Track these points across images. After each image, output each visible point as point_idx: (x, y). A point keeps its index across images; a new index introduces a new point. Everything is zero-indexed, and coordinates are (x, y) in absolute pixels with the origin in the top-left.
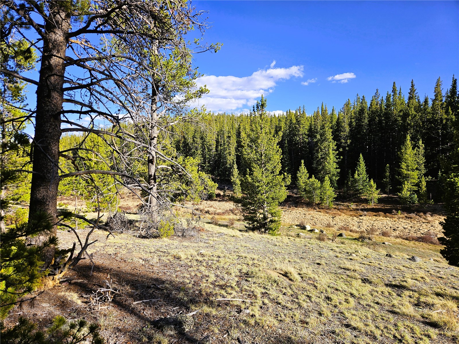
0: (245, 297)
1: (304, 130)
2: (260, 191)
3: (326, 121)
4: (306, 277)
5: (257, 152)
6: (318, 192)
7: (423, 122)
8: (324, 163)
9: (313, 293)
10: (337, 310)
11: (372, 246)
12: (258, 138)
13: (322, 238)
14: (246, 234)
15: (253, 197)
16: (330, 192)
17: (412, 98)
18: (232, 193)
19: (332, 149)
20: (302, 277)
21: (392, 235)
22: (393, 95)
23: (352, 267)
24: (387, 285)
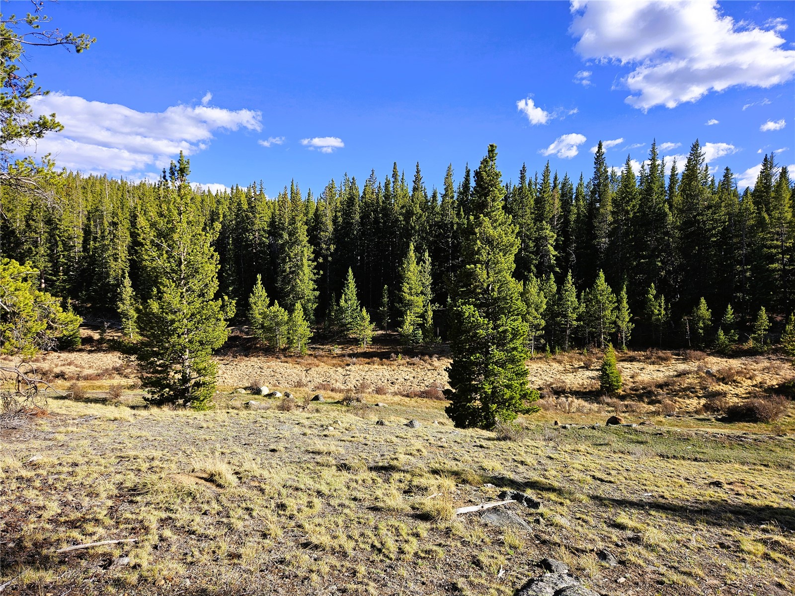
0: (124, 533)
1: (261, 222)
2: (175, 329)
3: (297, 210)
4: (248, 476)
5: (170, 256)
6: (284, 328)
7: (431, 226)
8: (295, 280)
9: (257, 503)
10: (293, 523)
11: (360, 412)
12: (173, 230)
13: (286, 406)
14: (144, 413)
15: (162, 341)
16: (304, 329)
17: (417, 189)
18: (120, 334)
19: (307, 257)
20: (240, 478)
21: (390, 391)
22: (393, 182)
23: (325, 448)
24: (371, 469)
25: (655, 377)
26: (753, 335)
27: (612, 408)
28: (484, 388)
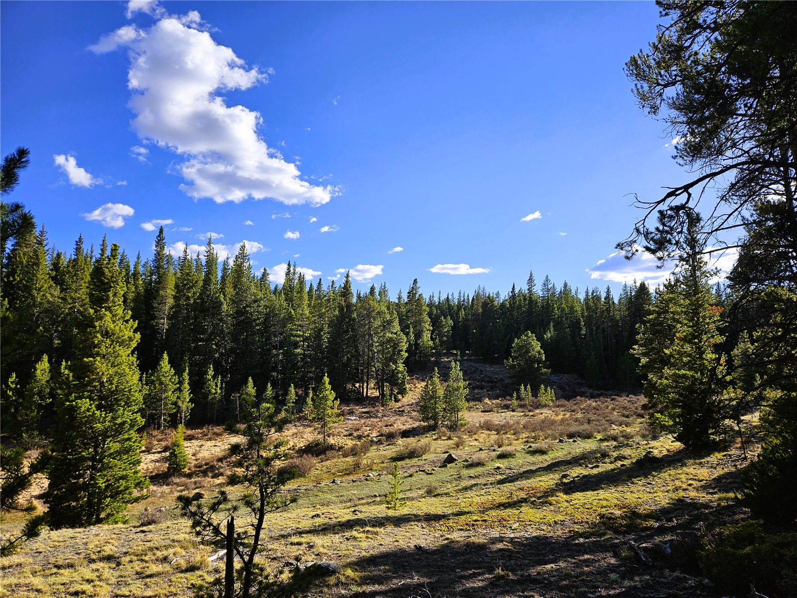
25: (213, 452)
26: (285, 407)
27: (182, 488)
28: (98, 483)
